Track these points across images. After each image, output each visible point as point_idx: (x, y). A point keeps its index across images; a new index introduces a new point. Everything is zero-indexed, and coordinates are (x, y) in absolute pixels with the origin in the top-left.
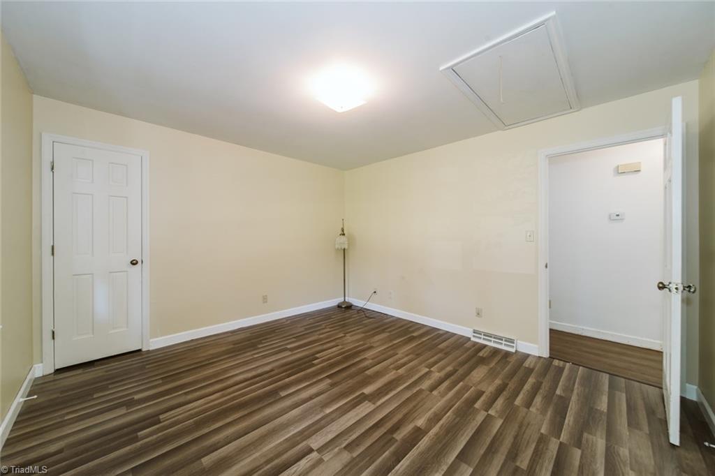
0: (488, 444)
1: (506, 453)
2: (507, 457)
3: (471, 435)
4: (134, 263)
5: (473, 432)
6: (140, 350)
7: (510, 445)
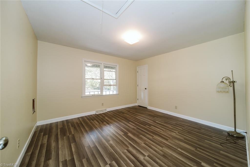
0: (96, 155)
1: (90, 158)
2: (89, 158)
3: (101, 152)
4: (146, 89)
5: (102, 154)
6: (147, 108)
7: (92, 162)
